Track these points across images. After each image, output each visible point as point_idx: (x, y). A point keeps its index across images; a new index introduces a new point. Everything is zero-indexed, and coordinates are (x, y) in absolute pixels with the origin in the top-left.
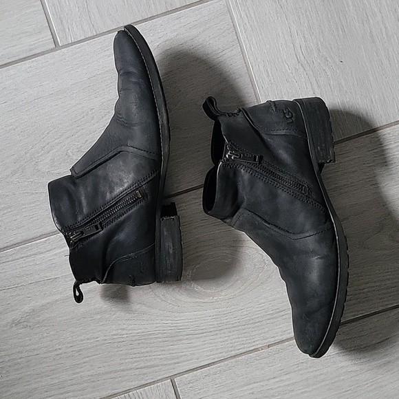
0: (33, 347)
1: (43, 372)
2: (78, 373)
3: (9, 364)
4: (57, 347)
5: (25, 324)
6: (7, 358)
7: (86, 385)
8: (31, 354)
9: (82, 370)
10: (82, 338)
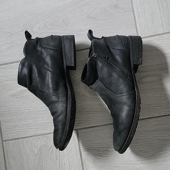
0: (19, 107)
1: (22, 118)
2: (37, 121)
3: (8, 113)
4: (29, 108)
5: (17, 96)
6: (7, 110)
7: (39, 127)
8: (18, 110)
9: (38, 120)
10: (40, 106)
